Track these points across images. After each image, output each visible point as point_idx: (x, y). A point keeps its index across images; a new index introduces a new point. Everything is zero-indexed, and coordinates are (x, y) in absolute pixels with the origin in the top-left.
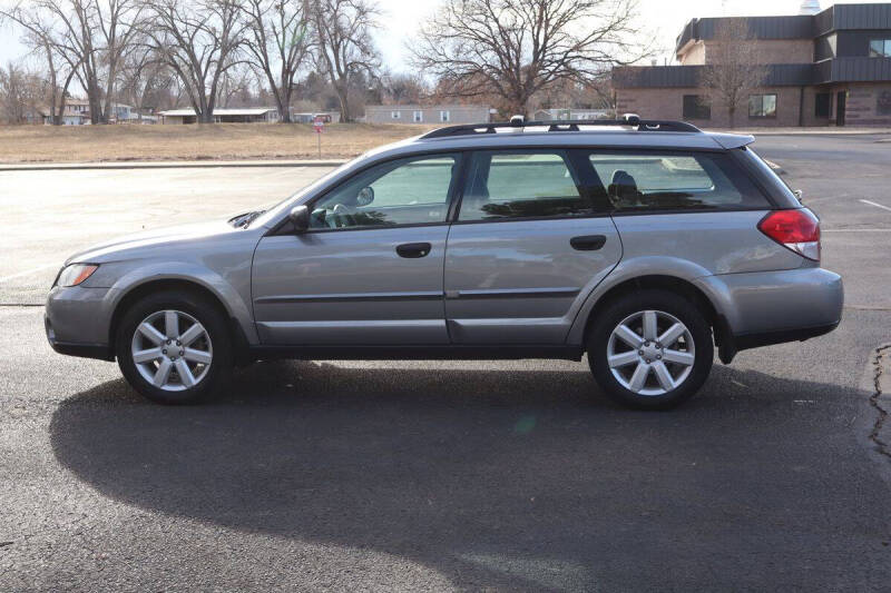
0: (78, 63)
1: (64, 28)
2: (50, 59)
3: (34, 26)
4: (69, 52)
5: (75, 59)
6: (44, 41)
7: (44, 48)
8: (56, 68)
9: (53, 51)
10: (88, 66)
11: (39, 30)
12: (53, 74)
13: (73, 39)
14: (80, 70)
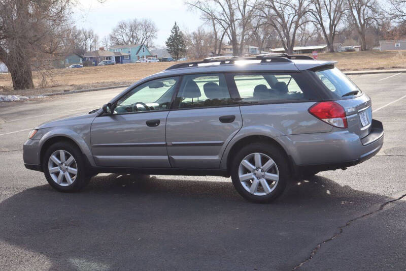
0: (227, 28)
1: (221, 10)
2: (214, 26)
3: (207, 10)
4: (223, 22)
5: (226, 26)
6: (211, 17)
7: (211, 21)
8: (217, 30)
9: (215, 22)
10: (232, 28)
11: (209, 12)
12: (216, 33)
13: (225, 16)
14: (228, 31)
